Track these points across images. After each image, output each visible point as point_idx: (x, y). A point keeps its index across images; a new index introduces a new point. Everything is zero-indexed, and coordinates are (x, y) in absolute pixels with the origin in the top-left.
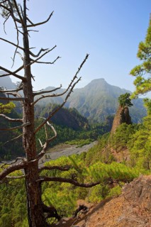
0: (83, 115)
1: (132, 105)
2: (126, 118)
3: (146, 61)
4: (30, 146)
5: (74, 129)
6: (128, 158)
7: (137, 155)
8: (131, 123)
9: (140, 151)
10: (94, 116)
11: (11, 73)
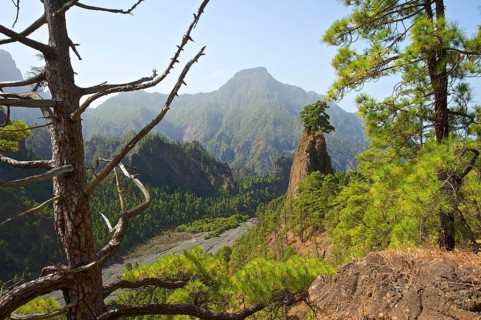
0: (219, 158)
1: (332, 128)
2: (320, 160)
3: (360, 9)
4: (76, 228)
5: (198, 193)
6: (329, 253)
7: (348, 241)
8: (332, 172)
9: (352, 232)
10: (244, 160)
11: (14, 37)
